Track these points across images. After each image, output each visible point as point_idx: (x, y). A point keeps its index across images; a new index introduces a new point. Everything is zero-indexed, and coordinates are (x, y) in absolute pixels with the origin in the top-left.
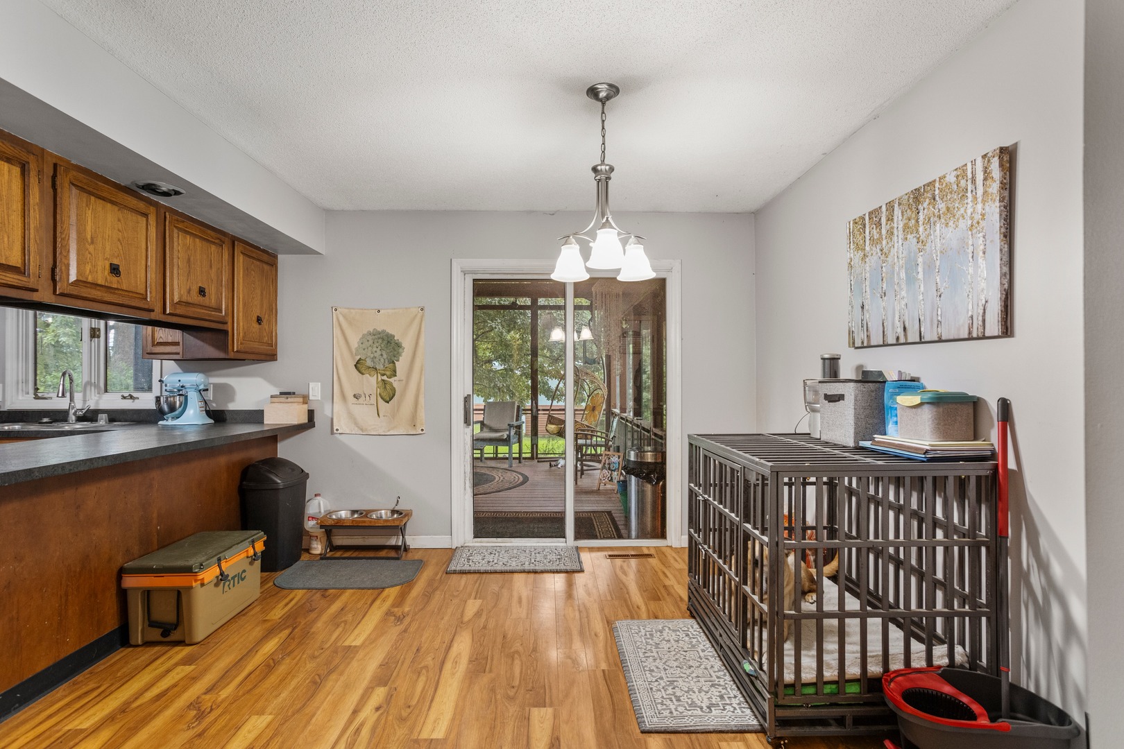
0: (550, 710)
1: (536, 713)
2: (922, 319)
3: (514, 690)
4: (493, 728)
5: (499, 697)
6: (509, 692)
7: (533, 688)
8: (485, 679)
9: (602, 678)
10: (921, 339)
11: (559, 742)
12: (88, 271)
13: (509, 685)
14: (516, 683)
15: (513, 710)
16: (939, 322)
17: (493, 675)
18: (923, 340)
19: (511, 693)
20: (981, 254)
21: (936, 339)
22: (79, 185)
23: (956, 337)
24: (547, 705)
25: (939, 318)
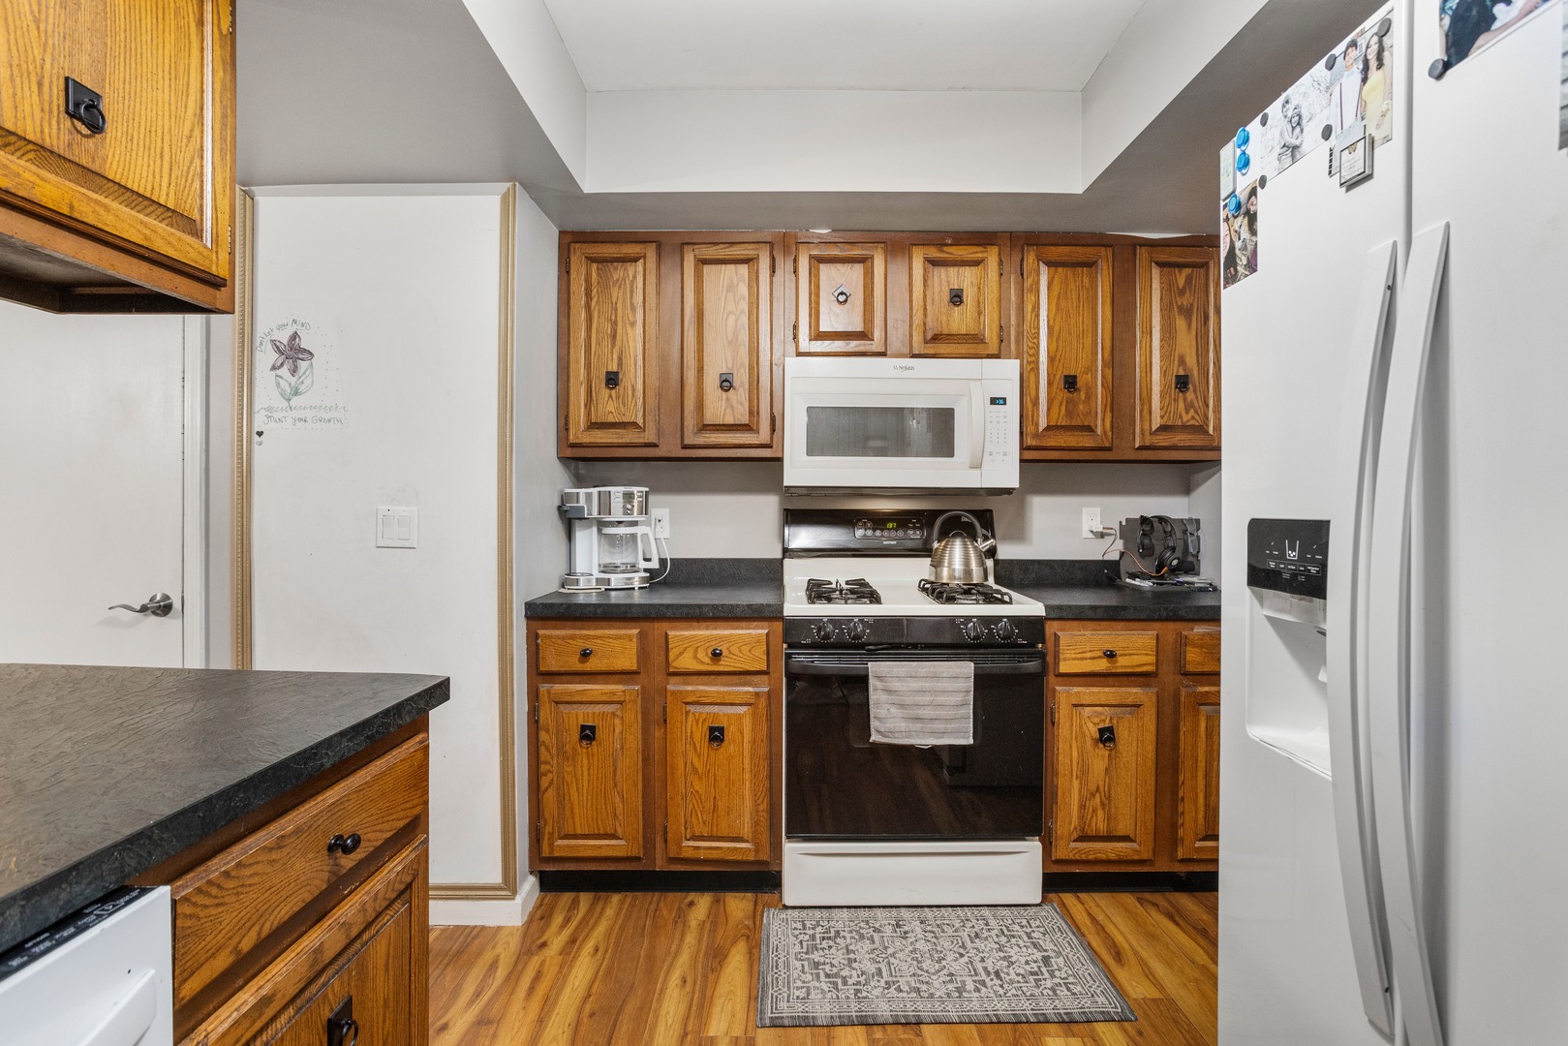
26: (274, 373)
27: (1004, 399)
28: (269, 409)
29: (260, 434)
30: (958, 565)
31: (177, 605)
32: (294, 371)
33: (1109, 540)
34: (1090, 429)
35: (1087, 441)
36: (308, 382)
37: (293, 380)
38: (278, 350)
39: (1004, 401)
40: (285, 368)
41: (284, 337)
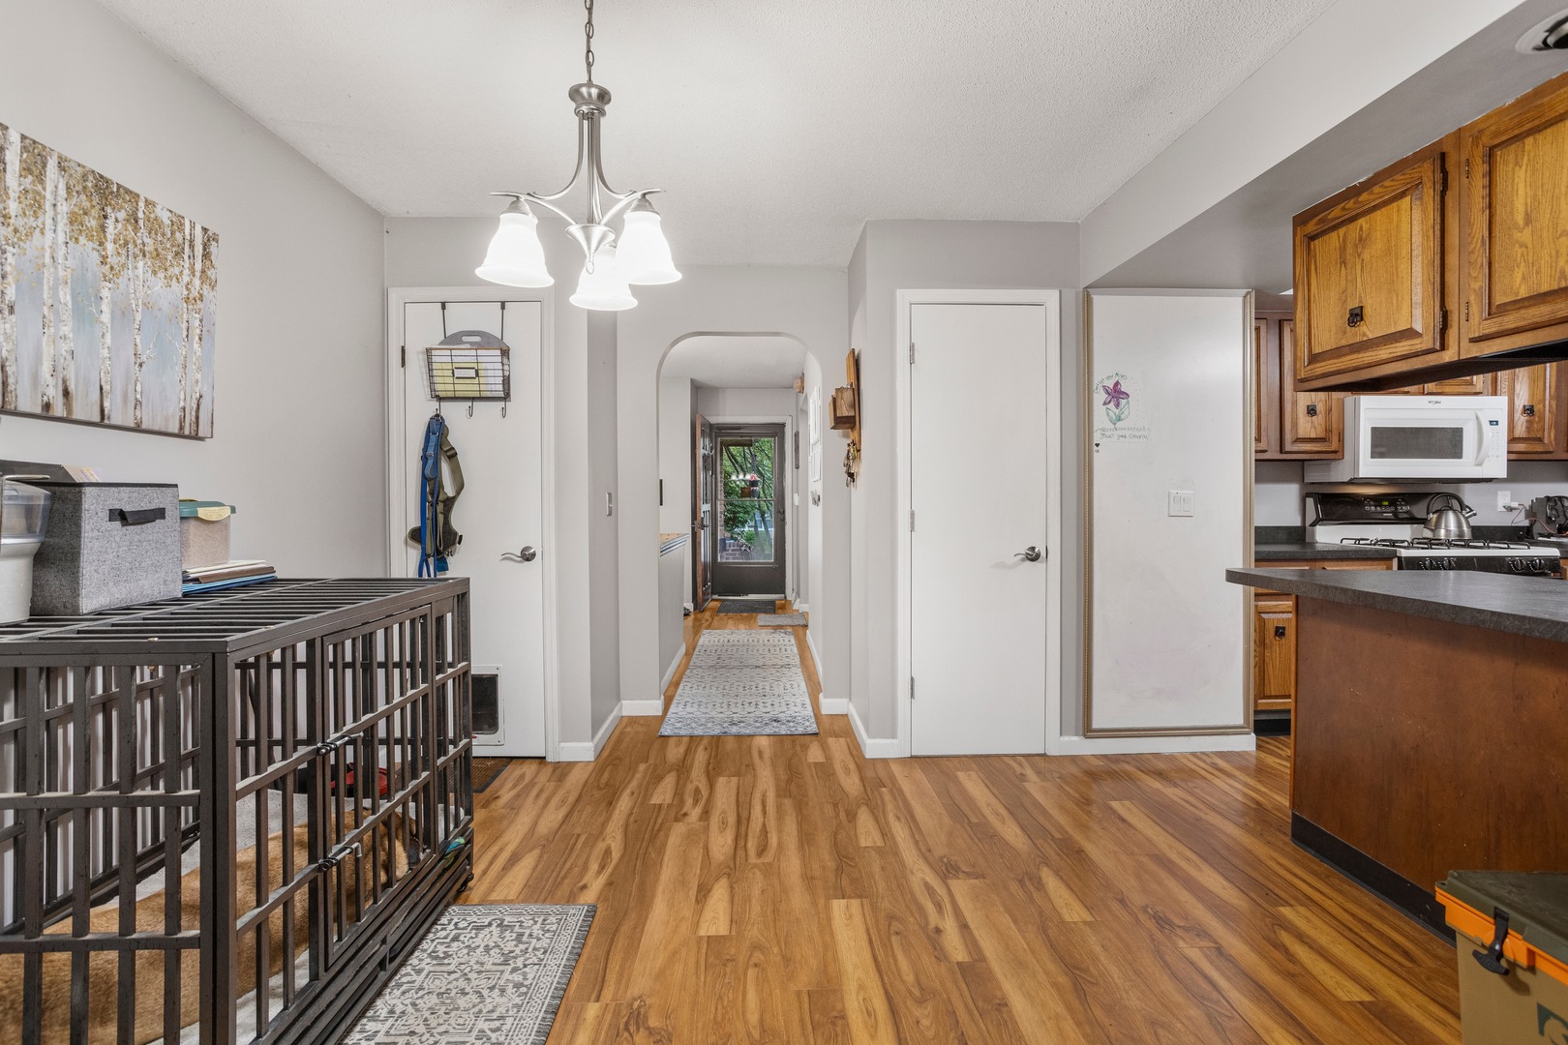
0: (703, 932)
1: (722, 928)
2: (106, 388)
3: (754, 960)
4: (775, 911)
5: (776, 950)
6: (762, 958)
7: (725, 965)
8: (804, 980)
9: (606, 984)
10: (103, 418)
11: (697, 899)
12: (1519, 280)
13: (763, 969)
14: (751, 973)
15: (754, 932)
16: (138, 403)
17: (793, 987)
18: (106, 421)
19: (758, 956)
20: (197, 338)
21: (132, 425)
22: (1504, 138)
23: (163, 429)
24: (706, 939)
25: (139, 396)
26: (1105, 407)
27: (1497, 422)
28: (1103, 429)
29: (1097, 445)
30: (1453, 526)
31: (1043, 554)
32: (1117, 405)
33: (1515, 512)
34: (1540, 440)
35: (1539, 448)
36: (1126, 412)
37: (1117, 411)
38: (1107, 392)
39: (1497, 423)
40: (1112, 404)
41: (1110, 384)
